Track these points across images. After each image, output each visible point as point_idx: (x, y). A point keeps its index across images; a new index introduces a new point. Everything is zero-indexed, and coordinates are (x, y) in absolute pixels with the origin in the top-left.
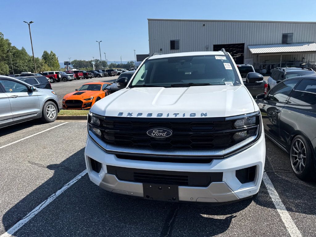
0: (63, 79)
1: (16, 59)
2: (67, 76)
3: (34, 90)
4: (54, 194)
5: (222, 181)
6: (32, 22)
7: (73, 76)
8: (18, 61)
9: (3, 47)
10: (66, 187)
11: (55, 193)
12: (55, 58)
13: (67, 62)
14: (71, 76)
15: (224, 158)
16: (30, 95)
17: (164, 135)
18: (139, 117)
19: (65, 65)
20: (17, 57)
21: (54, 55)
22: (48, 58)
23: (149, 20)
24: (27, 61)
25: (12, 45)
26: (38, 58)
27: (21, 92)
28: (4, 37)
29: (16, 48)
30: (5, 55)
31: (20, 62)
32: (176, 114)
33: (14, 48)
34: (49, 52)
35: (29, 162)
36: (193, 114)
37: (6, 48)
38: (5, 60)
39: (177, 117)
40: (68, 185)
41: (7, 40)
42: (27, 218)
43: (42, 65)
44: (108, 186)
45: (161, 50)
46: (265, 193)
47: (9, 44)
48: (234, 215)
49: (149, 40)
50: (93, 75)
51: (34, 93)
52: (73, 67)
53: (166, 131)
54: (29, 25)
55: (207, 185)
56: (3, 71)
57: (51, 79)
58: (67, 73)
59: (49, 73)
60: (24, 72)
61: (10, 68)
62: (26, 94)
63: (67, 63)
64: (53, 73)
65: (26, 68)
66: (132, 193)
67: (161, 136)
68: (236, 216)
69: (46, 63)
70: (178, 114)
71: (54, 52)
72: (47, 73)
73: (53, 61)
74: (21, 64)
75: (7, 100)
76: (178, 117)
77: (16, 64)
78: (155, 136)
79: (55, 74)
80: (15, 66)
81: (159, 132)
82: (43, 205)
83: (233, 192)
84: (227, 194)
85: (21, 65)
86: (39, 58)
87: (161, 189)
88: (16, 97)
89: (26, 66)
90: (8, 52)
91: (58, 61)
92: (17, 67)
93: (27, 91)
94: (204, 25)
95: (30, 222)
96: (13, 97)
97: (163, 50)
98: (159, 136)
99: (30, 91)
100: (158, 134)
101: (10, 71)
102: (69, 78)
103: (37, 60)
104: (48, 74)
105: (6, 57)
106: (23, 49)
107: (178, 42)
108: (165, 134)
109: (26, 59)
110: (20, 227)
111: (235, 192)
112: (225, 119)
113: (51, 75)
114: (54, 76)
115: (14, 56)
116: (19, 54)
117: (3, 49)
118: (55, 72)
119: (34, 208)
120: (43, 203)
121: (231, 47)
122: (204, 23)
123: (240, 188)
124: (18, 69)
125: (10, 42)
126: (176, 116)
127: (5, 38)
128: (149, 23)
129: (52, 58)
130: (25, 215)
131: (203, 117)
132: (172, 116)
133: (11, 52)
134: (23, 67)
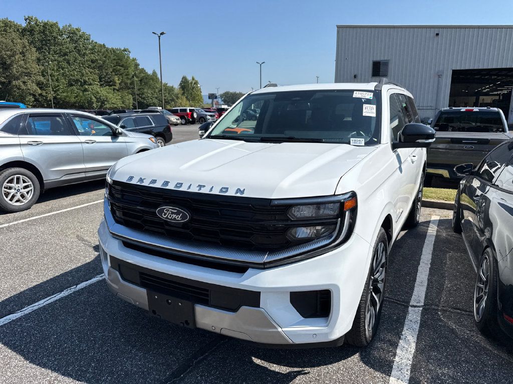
0: (199, 120)
1: (143, 87)
2: (206, 115)
3: (121, 134)
4: (75, 286)
5: (259, 307)
6: (163, 33)
7: (214, 116)
8: (146, 90)
9: (127, 69)
10: (98, 278)
11: (77, 285)
12: (197, 87)
13: (213, 94)
14: (211, 116)
15: (264, 269)
16: (114, 141)
17: (179, 219)
18: (151, 185)
19: (209, 98)
20: (146, 84)
21: (196, 83)
22: (188, 88)
23: (338, 27)
24: (157, 90)
25: (140, 67)
26: (172, 87)
27: (103, 135)
28: (130, 55)
29: (145, 71)
30: (129, 81)
31: (148, 92)
32: (200, 186)
33: (143, 71)
34: (189, 78)
35: (78, 236)
36: (225, 188)
37: (131, 71)
38: (129, 88)
39: (201, 191)
40: (101, 277)
41: (134, 60)
42: (20, 313)
43: (178, 98)
44: (111, 286)
45: (355, 77)
46: (391, 345)
47: (137, 65)
48: (307, 370)
49: (337, 60)
50: (245, 117)
51: (121, 139)
52: (223, 103)
53: (181, 212)
54: (159, 37)
55: (235, 310)
56: (125, 105)
57: (183, 120)
58: (206, 111)
59: (180, 109)
60: (153, 106)
61: (134, 99)
62: (109, 139)
63: (212, 96)
64: (185, 110)
65: (155, 101)
66: (137, 303)
67: (175, 219)
68: (309, 373)
69: (183, 94)
70: (204, 186)
71: (196, 79)
72: (178, 109)
73: (193, 91)
74: (149, 95)
75: (80, 145)
76: (203, 191)
77: (143, 94)
78: (167, 218)
79: (188, 111)
80: (141, 97)
81: (173, 213)
82: (52, 299)
83: (280, 330)
84: (270, 332)
85: (148, 97)
86: (174, 87)
87: (169, 304)
88: (93, 143)
89: (156, 98)
90: (133, 77)
91: (201, 92)
92: (144, 98)
93: (111, 135)
94: (437, 34)
95: (20, 319)
96: (88, 143)
97: (359, 77)
98: (171, 219)
99: (115, 135)
100: (170, 216)
101: (134, 104)
102: (209, 119)
103: (171, 89)
104: (179, 112)
105: (131, 84)
106: (154, 73)
107: (386, 63)
108: (179, 217)
109: (157, 88)
110: (5, 323)
111: (283, 329)
112: (270, 202)
113: (183, 113)
114: (187, 114)
115: (141, 83)
116: (148, 80)
117: (128, 72)
118: (188, 108)
119: (38, 301)
120: (52, 297)
121: (494, 75)
122: (437, 31)
123: (299, 324)
124: (145, 101)
125: (138, 62)
126: (200, 189)
127: (132, 56)
128: (338, 32)
129: (193, 88)
130: (21, 308)
131: (239, 195)
132: (194, 189)
133: (137, 77)
134: (151, 99)
